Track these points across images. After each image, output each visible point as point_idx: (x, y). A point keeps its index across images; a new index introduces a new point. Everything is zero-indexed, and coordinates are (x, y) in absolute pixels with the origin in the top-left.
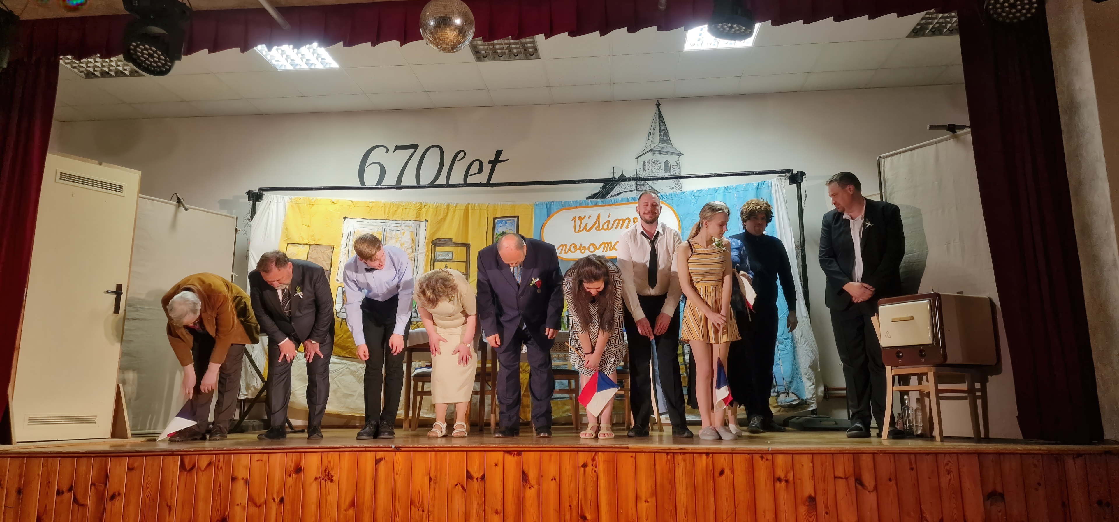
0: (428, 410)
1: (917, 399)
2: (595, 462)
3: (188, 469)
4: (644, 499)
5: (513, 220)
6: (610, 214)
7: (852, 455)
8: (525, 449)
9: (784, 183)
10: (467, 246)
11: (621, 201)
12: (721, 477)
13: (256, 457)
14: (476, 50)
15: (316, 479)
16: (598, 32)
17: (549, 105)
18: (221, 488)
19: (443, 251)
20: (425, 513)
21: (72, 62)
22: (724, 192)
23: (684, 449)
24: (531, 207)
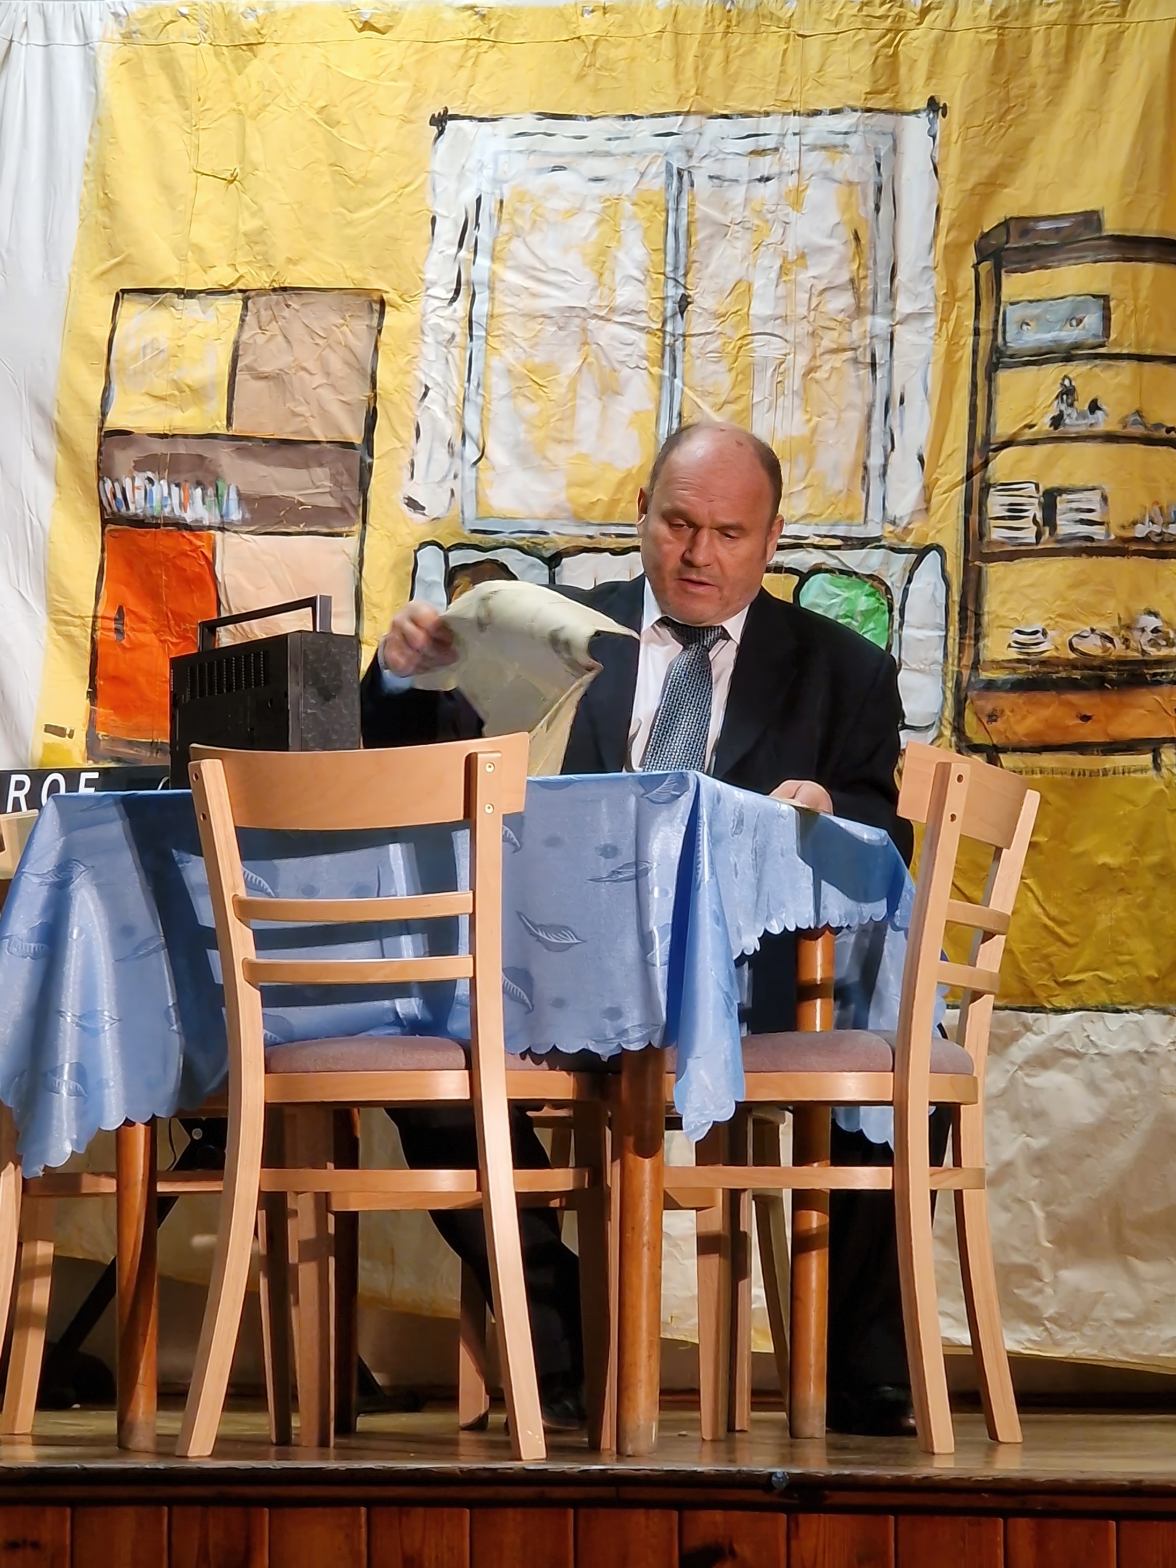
19: (1045, 298)
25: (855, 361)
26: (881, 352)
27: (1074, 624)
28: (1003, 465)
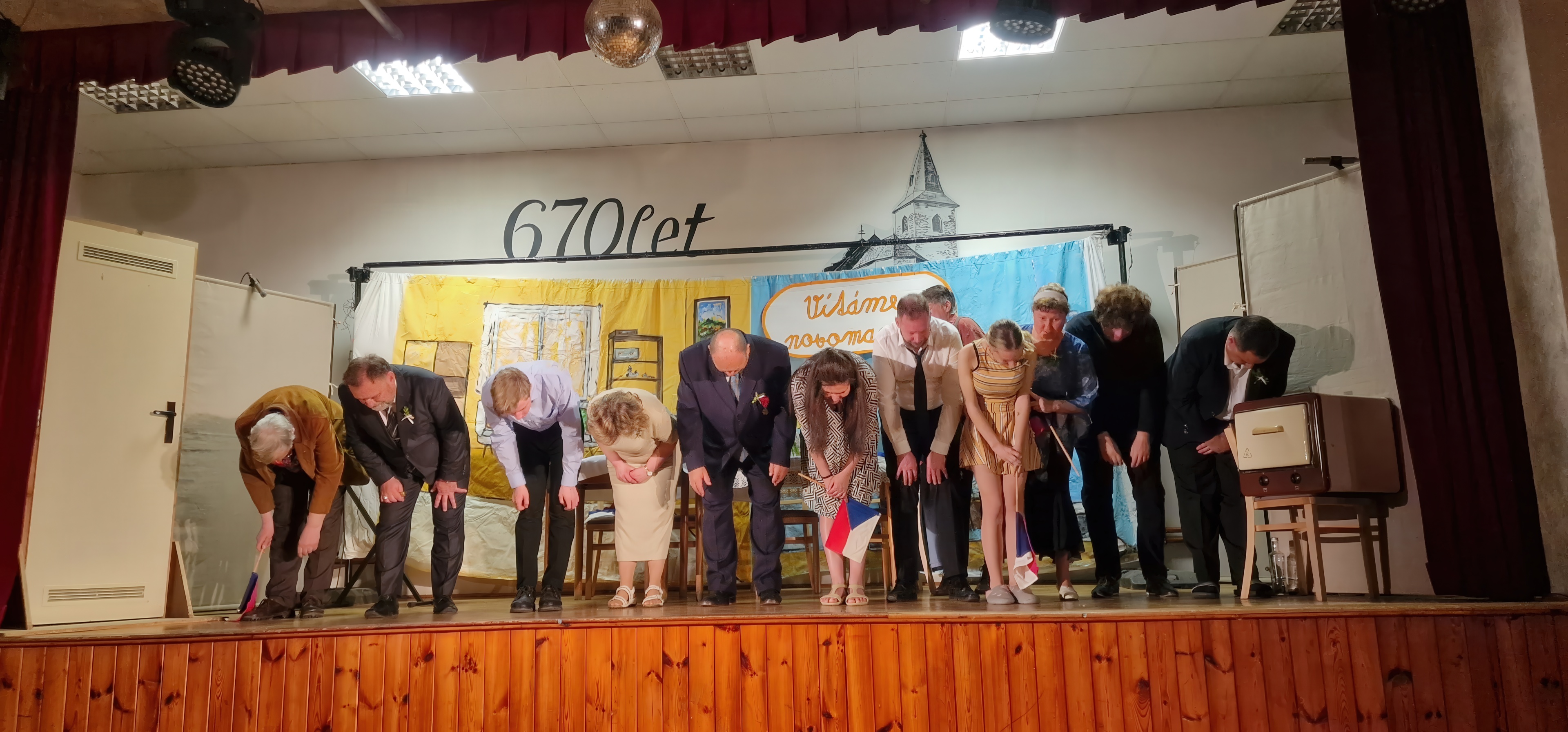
0: (608, 570)
1: (1291, 543)
2: (842, 638)
3: (273, 659)
4: (911, 687)
5: (722, 302)
6: (857, 292)
7: (1199, 622)
8: (745, 622)
9: (1101, 243)
10: (659, 340)
11: (873, 273)
12: (1017, 656)
13: (369, 640)
14: (666, 63)
15: (453, 668)
16: (837, 35)
17: (769, 140)
18: (321, 684)
19: (625, 348)
20: (606, 713)
21: (96, 89)
22: (1017, 258)
23: (966, 617)
24: (747, 284)
26: (587, 358)
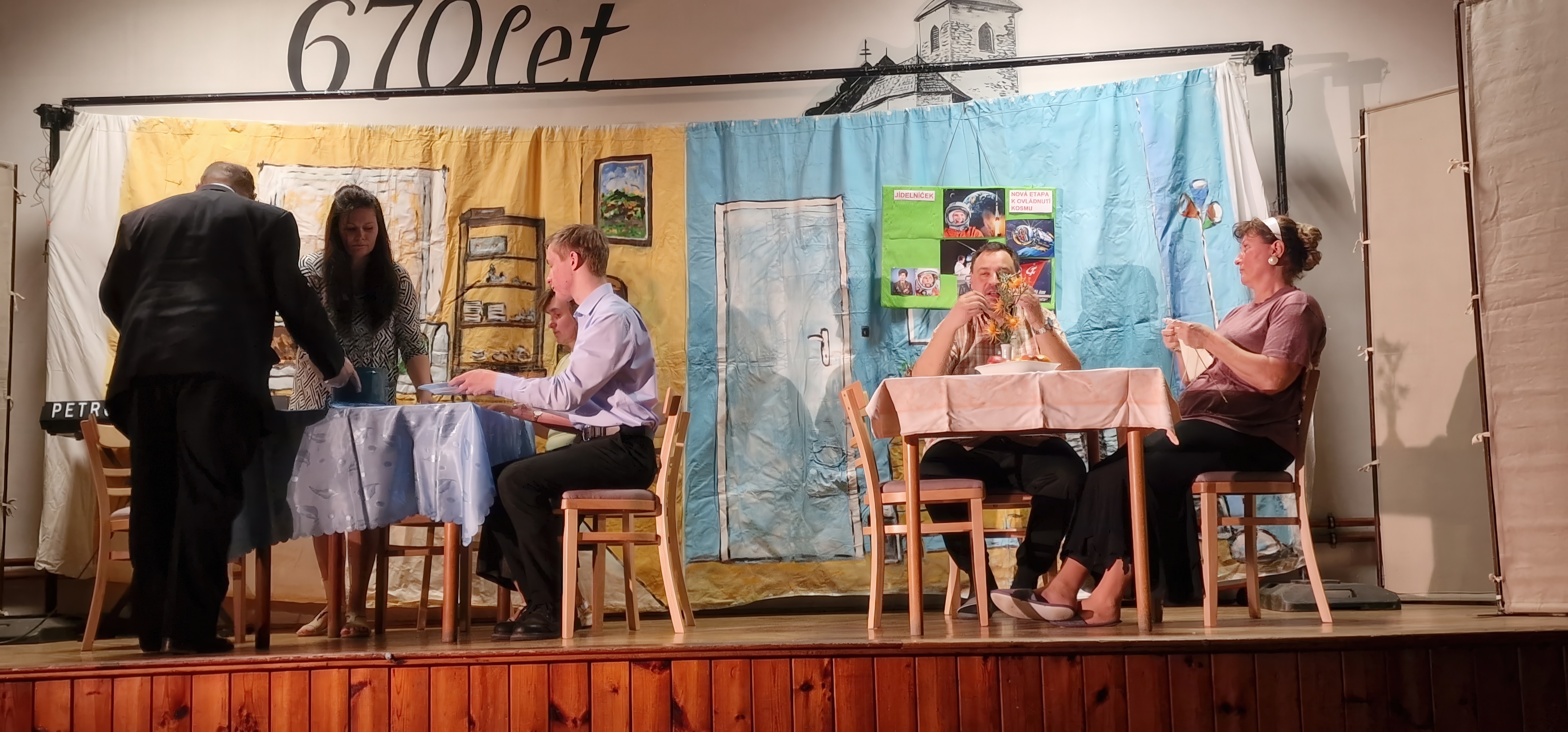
2: (829, 680)
5: (639, 164)
9: (1246, 72)
10: (537, 224)
11: (884, 117)
19: (485, 236)
22: (1115, 96)
24: (679, 135)
25: (416, 257)
26: (425, 254)
27: (494, 350)
28: (468, 295)
